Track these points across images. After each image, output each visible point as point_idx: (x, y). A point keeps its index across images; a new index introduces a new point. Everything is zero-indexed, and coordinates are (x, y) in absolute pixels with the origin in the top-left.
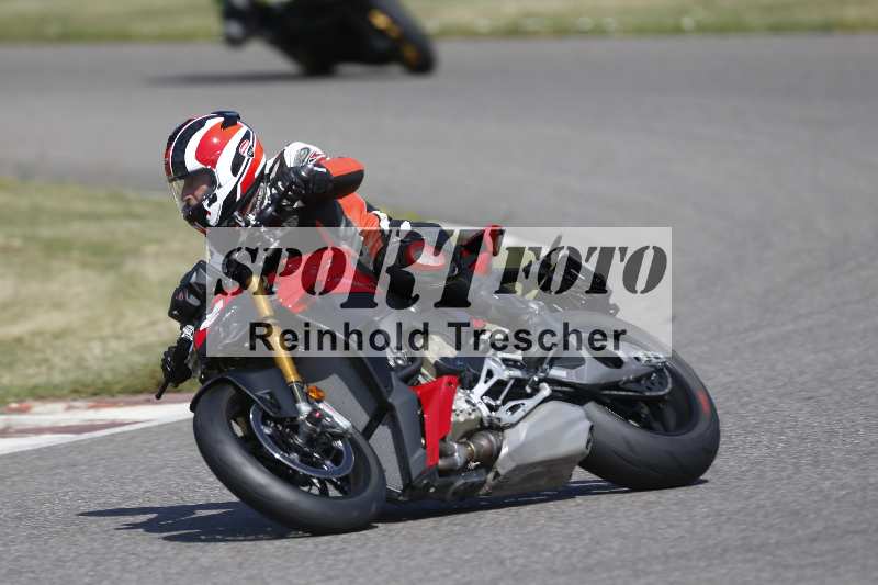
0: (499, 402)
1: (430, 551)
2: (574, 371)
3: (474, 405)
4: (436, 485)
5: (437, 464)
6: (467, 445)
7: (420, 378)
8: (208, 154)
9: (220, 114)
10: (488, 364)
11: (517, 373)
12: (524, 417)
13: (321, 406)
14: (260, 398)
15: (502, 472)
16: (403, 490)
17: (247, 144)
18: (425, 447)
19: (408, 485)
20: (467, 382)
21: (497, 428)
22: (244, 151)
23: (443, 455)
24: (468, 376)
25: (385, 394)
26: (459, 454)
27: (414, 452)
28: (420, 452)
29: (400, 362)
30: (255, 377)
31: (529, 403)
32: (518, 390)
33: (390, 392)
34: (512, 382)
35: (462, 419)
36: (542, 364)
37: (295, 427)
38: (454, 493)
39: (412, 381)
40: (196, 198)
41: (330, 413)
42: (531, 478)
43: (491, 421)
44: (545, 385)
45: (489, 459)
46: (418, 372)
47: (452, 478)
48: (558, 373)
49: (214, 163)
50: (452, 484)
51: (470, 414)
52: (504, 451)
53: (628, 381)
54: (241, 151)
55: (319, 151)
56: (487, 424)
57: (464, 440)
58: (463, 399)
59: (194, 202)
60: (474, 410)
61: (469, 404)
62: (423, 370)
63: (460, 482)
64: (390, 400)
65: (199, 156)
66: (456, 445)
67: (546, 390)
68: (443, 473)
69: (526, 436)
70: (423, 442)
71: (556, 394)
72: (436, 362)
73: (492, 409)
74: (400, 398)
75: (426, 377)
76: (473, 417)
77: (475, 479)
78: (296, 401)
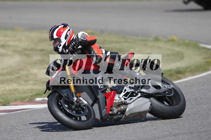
0: (127, 98)
1: (198, 123)
2: (147, 90)
3: (120, 98)
4: (109, 118)
5: (109, 113)
6: (118, 108)
7: (107, 91)
8: (59, 34)
9: (63, 24)
10: (125, 88)
11: (132, 90)
12: (133, 101)
13: (80, 98)
14: (65, 96)
15: (127, 115)
16: (101, 119)
17: (69, 32)
18: (106, 109)
19: (102, 118)
20: (119, 92)
21: (126, 104)
22: (68, 34)
23: (111, 111)
24: (119, 91)
25: (97, 95)
26: (115, 110)
27: (103, 110)
28: (105, 110)
29: (102, 87)
30: (64, 91)
31: (134, 98)
32: (132, 95)
33: (98, 95)
34: (131, 92)
35: (117, 102)
36: (139, 88)
37: (73, 103)
38: (114, 120)
39: (104, 92)
40: (56, 45)
41: (82, 100)
42: (134, 116)
43: (124, 102)
44: (139, 93)
45: (123, 112)
46: (106, 90)
47: (114, 116)
48: (143, 90)
49: (60, 36)
50: (113, 118)
51: (119, 101)
52: (127, 110)
53: (162, 93)
54: (67, 34)
55: (87, 34)
56: (123, 103)
57: (117, 107)
58: (118, 97)
59: (56, 46)
60: (120, 100)
61: (119, 98)
62: (108, 89)
63: (115, 117)
64: (98, 97)
65: (57, 35)
66: (115, 108)
67: (139, 95)
68: (111, 115)
69: (133, 106)
70: (106, 107)
71: (142, 95)
72: (111, 87)
73: (125, 99)
74: (101, 96)
75: (108, 91)
76: (120, 101)
77: (119, 116)
78: (73, 97)
